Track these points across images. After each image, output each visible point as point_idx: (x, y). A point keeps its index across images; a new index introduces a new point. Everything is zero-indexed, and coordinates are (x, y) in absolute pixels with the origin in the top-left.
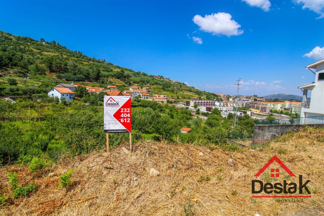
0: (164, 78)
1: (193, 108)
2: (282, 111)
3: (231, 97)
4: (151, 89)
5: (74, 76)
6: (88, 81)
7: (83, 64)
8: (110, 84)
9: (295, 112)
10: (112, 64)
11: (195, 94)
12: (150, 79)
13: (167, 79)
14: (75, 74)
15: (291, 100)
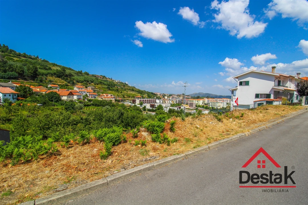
0: (107, 78)
1: (139, 105)
2: (203, 105)
3: (166, 95)
4: (96, 88)
5: (3, 73)
6: (22, 79)
7: (13, 60)
8: (50, 83)
9: (212, 106)
10: (47, 61)
11: (137, 93)
12: (94, 78)
13: (110, 79)
14: (5, 71)
15: (208, 97)
